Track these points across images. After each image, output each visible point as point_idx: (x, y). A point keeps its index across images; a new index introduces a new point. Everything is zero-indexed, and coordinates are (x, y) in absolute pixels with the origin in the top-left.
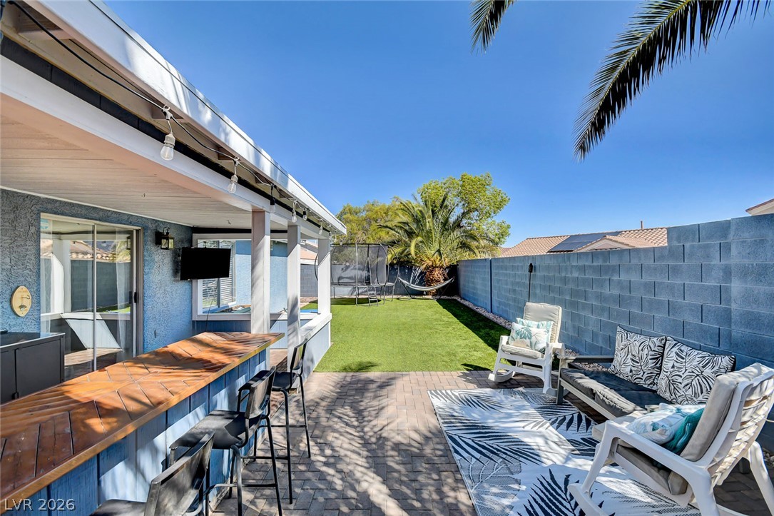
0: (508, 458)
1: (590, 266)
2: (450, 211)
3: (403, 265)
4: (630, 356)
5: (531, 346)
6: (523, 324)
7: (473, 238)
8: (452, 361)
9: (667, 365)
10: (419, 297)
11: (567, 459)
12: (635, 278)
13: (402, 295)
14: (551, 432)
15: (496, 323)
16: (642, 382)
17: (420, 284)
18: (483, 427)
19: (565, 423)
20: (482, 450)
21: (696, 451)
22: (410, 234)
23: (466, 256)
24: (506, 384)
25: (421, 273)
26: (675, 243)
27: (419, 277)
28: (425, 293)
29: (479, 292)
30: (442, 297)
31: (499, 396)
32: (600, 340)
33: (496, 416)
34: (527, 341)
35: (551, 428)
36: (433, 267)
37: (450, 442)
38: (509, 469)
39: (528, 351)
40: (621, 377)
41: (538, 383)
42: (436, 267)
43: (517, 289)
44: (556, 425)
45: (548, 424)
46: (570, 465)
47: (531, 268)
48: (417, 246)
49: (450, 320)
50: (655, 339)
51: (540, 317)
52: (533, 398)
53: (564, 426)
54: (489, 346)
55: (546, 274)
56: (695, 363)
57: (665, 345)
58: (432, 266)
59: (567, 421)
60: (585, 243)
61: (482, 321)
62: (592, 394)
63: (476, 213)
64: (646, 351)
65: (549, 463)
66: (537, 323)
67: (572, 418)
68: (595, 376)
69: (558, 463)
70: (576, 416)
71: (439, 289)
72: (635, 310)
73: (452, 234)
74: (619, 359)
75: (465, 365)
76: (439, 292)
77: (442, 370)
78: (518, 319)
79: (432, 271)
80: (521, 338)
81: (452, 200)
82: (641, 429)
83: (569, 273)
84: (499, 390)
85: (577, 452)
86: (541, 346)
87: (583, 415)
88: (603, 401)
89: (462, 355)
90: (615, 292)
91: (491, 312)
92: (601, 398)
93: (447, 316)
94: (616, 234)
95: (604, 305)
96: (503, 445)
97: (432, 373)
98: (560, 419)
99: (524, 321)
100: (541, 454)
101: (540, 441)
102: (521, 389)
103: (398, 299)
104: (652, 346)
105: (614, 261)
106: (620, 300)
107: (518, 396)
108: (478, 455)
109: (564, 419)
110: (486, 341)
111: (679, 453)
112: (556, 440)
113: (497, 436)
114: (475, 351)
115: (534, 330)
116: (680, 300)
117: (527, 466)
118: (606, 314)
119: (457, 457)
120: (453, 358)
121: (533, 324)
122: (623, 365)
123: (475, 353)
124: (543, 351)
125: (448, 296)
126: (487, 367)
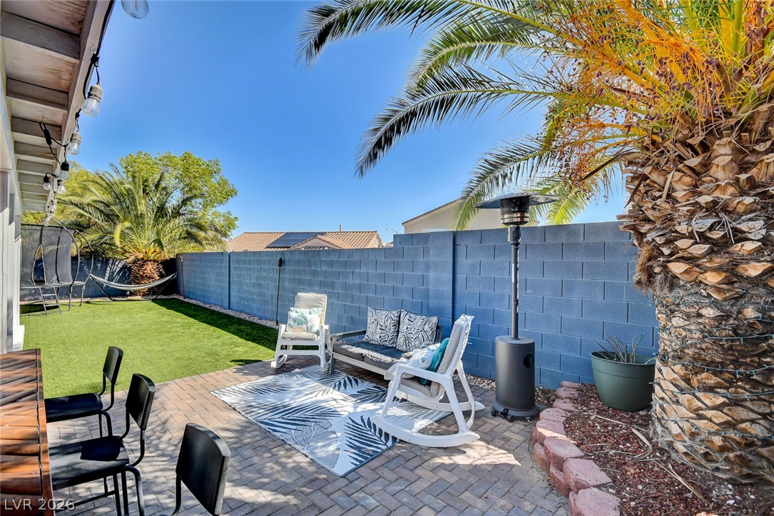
0: (317, 420)
1: (338, 262)
2: (168, 194)
3: (95, 257)
4: (379, 327)
5: (308, 330)
6: (297, 312)
7: (200, 227)
8: (217, 360)
9: (403, 328)
10: (121, 299)
11: (356, 407)
12: (371, 270)
13: (92, 297)
14: (337, 394)
15: (239, 319)
16: (387, 343)
17: (121, 281)
18: (285, 406)
19: (342, 385)
20: (294, 422)
21: (445, 367)
22: (111, 218)
23: (191, 248)
24: (283, 369)
25: (124, 267)
26: (399, 246)
27: (118, 273)
28: (128, 293)
29: (211, 288)
30: (159, 297)
31: (283, 379)
32: (345, 321)
33: (290, 395)
34: (304, 326)
35: (335, 391)
36: (145, 261)
37: (263, 426)
38: (322, 427)
39: (305, 335)
40: (373, 342)
41: (316, 361)
42: (147, 261)
43: (263, 283)
44: (337, 388)
45: (332, 389)
46: (359, 410)
47: (281, 263)
48: (123, 234)
49: (186, 321)
50: (394, 312)
51: (310, 305)
52: (311, 374)
53: (342, 388)
54: (248, 340)
55: (296, 268)
56: (419, 323)
57: (400, 315)
58: (143, 259)
59: (342, 383)
60: (301, 241)
61: (222, 318)
62: (362, 357)
63: (199, 200)
64: (389, 321)
65: (346, 413)
66: (309, 310)
67: (345, 381)
68: (358, 345)
69: (352, 411)
70: (346, 379)
71: (152, 288)
72: (372, 295)
73: (172, 222)
74: (371, 330)
75: (234, 361)
76: (151, 292)
77: (212, 371)
78: (292, 308)
79: (142, 266)
80: (298, 324)
81: (169, 181)
82: (416, 364)
83: (319, 267)
84: (280, 375)
85: (359, 401)
86: (315, 329)
87: (350, 377)
88: (372, 359)
89: (224, 353)
90: (357, 281)
91: (229, 309)
92: (370, 357)
93: (180, 319)
94: (323, 234)
95: (348, 292)
96: (308, 413)
97: (202, 375)
98: (337, 384)
99: (298, 309)
100: (338, 410)
101: (333, 403)
102: (297, 370)
103: (88, 302)
104: (393, 317)
105: (356, 257)
106: (360, 288)
107: (298, 376)
108: (294, 427)
109: (340, 383)
110: (241, 337)
111: (436, 371)
112: (343, 398)
113: (300, 409)
114: (236, 347)
115: (309, 317)
116: (401, 285)
117: (333, 420)
118: (349, 299)
119: (278, 434)
120: (216, 357)
121: (305, 311)
122: (374, 334)
123: (237, 349)
124: (317, 333)
125: (165, 295)
126: (258, 359)
